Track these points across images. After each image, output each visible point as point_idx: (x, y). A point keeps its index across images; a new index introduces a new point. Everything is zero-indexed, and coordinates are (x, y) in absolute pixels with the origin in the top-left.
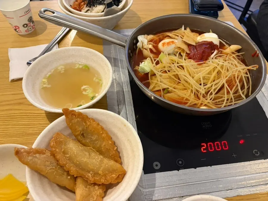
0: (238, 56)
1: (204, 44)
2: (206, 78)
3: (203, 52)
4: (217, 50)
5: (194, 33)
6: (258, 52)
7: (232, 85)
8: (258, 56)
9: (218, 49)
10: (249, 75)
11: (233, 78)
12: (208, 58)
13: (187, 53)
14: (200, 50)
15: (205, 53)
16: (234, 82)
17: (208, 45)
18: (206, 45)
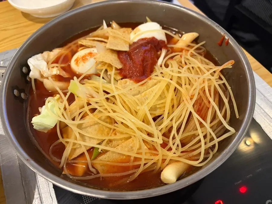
0: (198, 49)
1: (142, 45)
2: (158, 106)
3: (143, 60)
4: (164, 48)
5: (124, 29)
6: (226, 38)
7: (204, 108)
8: (228, 43)
9: (166, 47)
10: (225, 81)
11: (202, 94)
12: (154, 68)
13: (117, 69)
14: (138, 58)
15: (147, 61)
16: (205, 101)
17: (149, 44)
18: (146, 46)
